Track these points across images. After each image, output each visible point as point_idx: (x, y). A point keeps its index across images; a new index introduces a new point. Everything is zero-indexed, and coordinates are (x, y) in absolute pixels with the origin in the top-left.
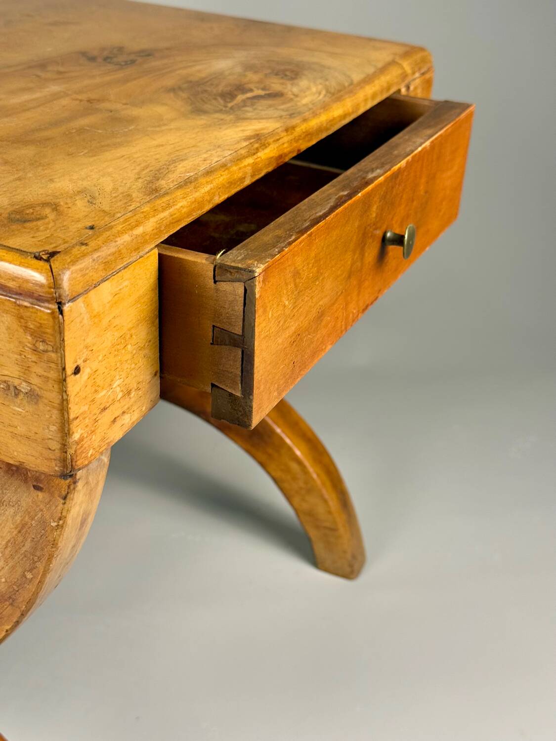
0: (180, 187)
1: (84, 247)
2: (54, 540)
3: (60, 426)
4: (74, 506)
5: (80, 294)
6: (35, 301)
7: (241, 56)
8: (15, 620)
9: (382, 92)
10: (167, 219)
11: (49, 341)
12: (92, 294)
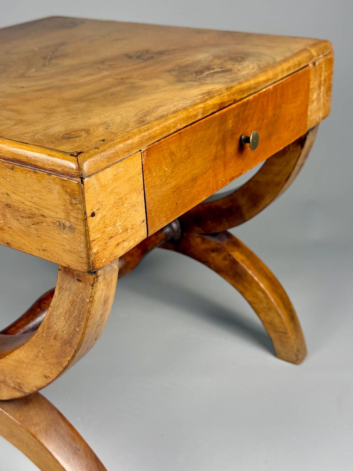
0: (157, 119)
1: (97, 150)
2: (89, 309)
3: (86, 245)
4: (98, 290)
5: (93, 174)
6: (70, 177)
7: (215, 51)
8: (72, 355)
9: (294, 67)
10: (147, 136)
11: (78, 198)
12: (100, 174)
